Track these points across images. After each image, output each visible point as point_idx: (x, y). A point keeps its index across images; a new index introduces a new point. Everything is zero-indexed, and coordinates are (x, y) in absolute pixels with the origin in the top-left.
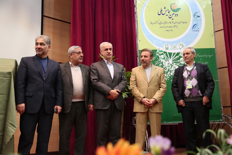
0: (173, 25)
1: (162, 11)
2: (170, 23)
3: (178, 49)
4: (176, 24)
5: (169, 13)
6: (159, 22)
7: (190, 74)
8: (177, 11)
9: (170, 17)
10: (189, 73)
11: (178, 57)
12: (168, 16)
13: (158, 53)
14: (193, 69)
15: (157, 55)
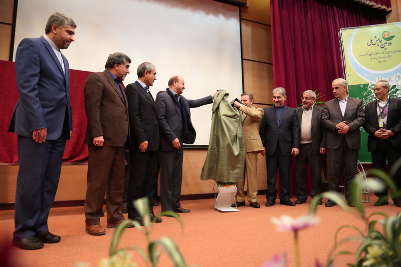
0: (387, 55)
1: (372, 41)
2: (383, 53)
3: (393, 81)
4: (390, 54)
5: (380, 42)
6: (369, 53)
7: (383, 111)
8: (390, 40)
9: (382, 46)
10: (381, 110)
11: (394, 90)
12: (379, 46)
13: (370, 87)
14: (386, 105)
15: (369, 89)
